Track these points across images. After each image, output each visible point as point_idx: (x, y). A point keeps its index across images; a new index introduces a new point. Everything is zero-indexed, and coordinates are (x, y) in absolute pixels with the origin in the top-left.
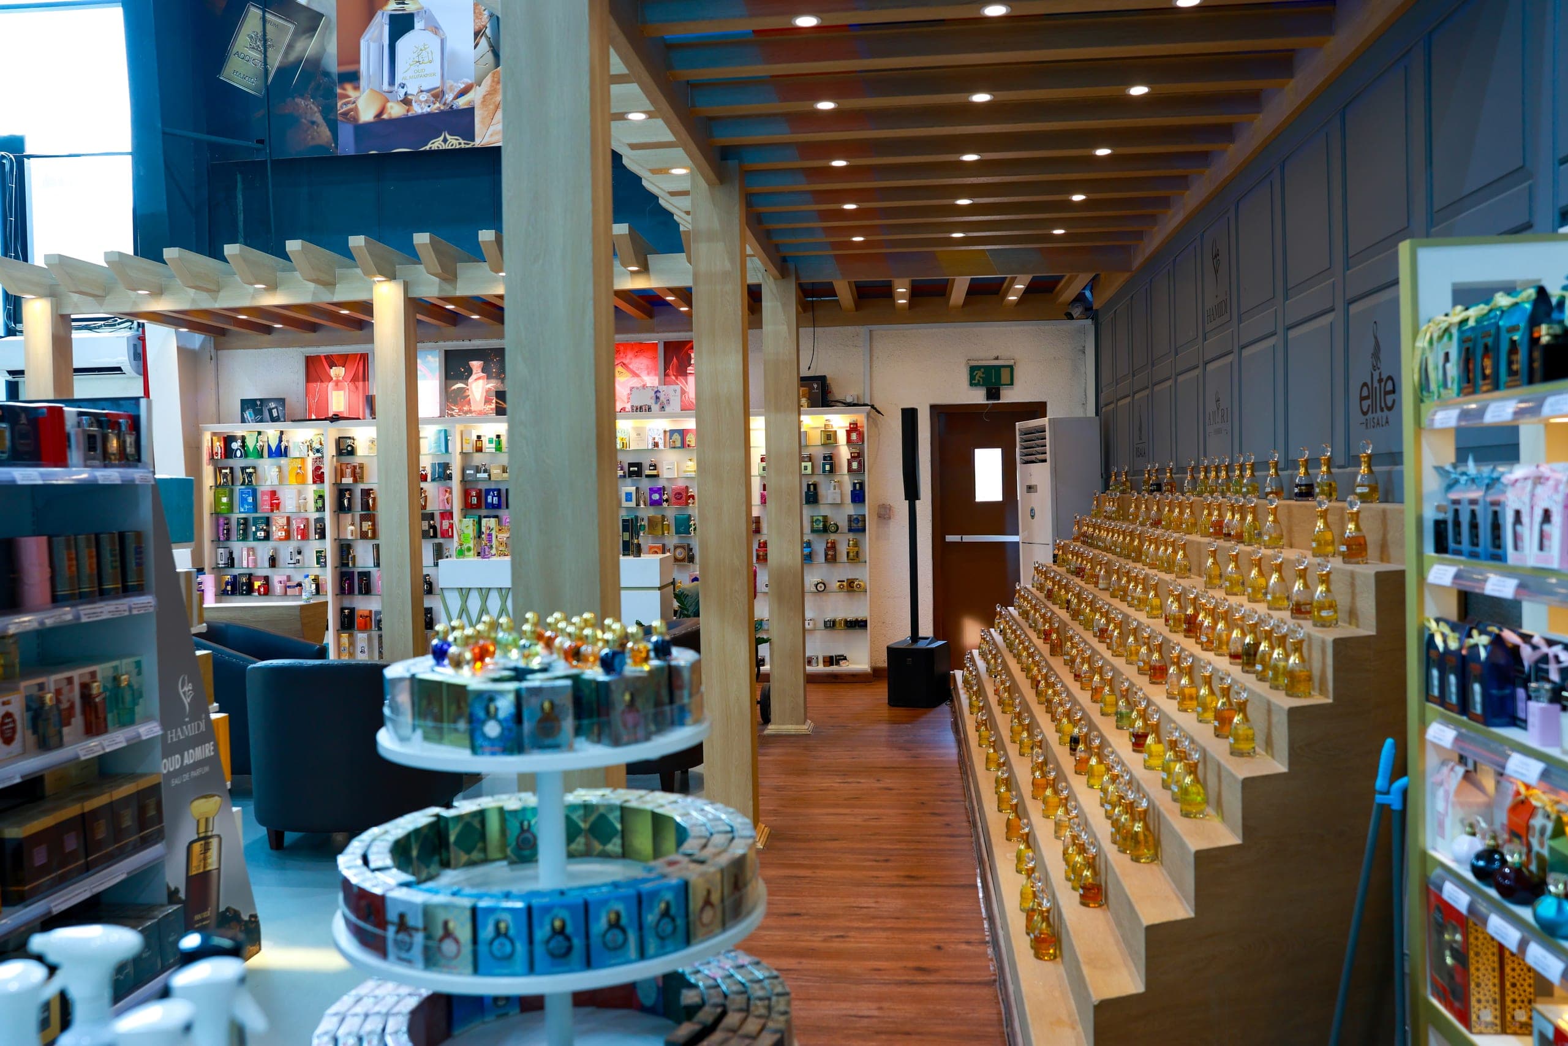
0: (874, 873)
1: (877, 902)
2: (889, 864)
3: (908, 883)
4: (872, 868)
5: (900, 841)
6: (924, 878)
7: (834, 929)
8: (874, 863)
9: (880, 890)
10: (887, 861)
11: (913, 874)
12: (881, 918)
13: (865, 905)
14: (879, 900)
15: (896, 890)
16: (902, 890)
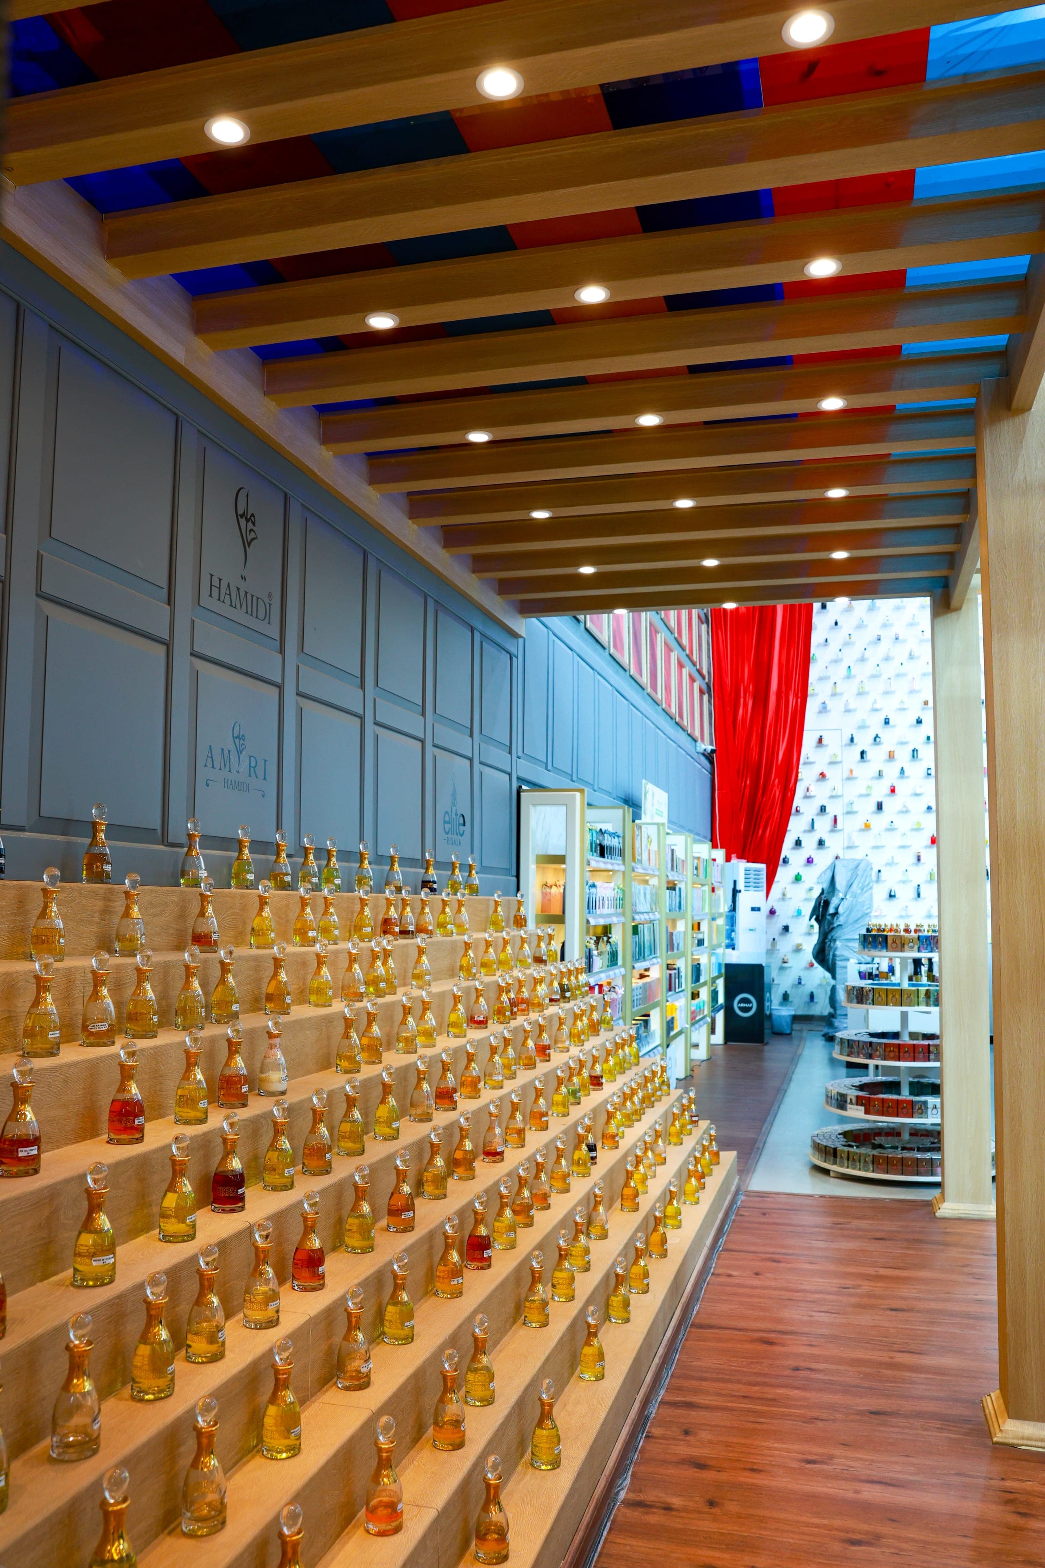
0: (814, 1351)
1: (811, 1316)
2: (794, 1363)
3: (773, 1335)
4: (816, 1358)
5: (773, 1401)
6: (752, 1341)
7: (851, 1295)
8: (814, 1366)
9: (807, 1330)
10: (797, 1369)
11: (765, 1347)
12: (807, 1301)
13: (823, 1314)
14: (809, 1318)
15: (789, 1328)
16: (781, 1327)
